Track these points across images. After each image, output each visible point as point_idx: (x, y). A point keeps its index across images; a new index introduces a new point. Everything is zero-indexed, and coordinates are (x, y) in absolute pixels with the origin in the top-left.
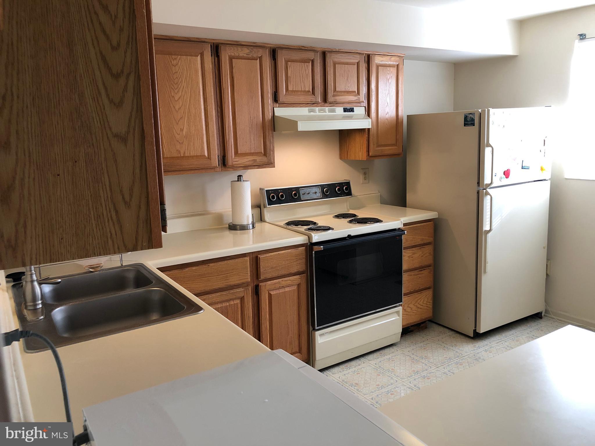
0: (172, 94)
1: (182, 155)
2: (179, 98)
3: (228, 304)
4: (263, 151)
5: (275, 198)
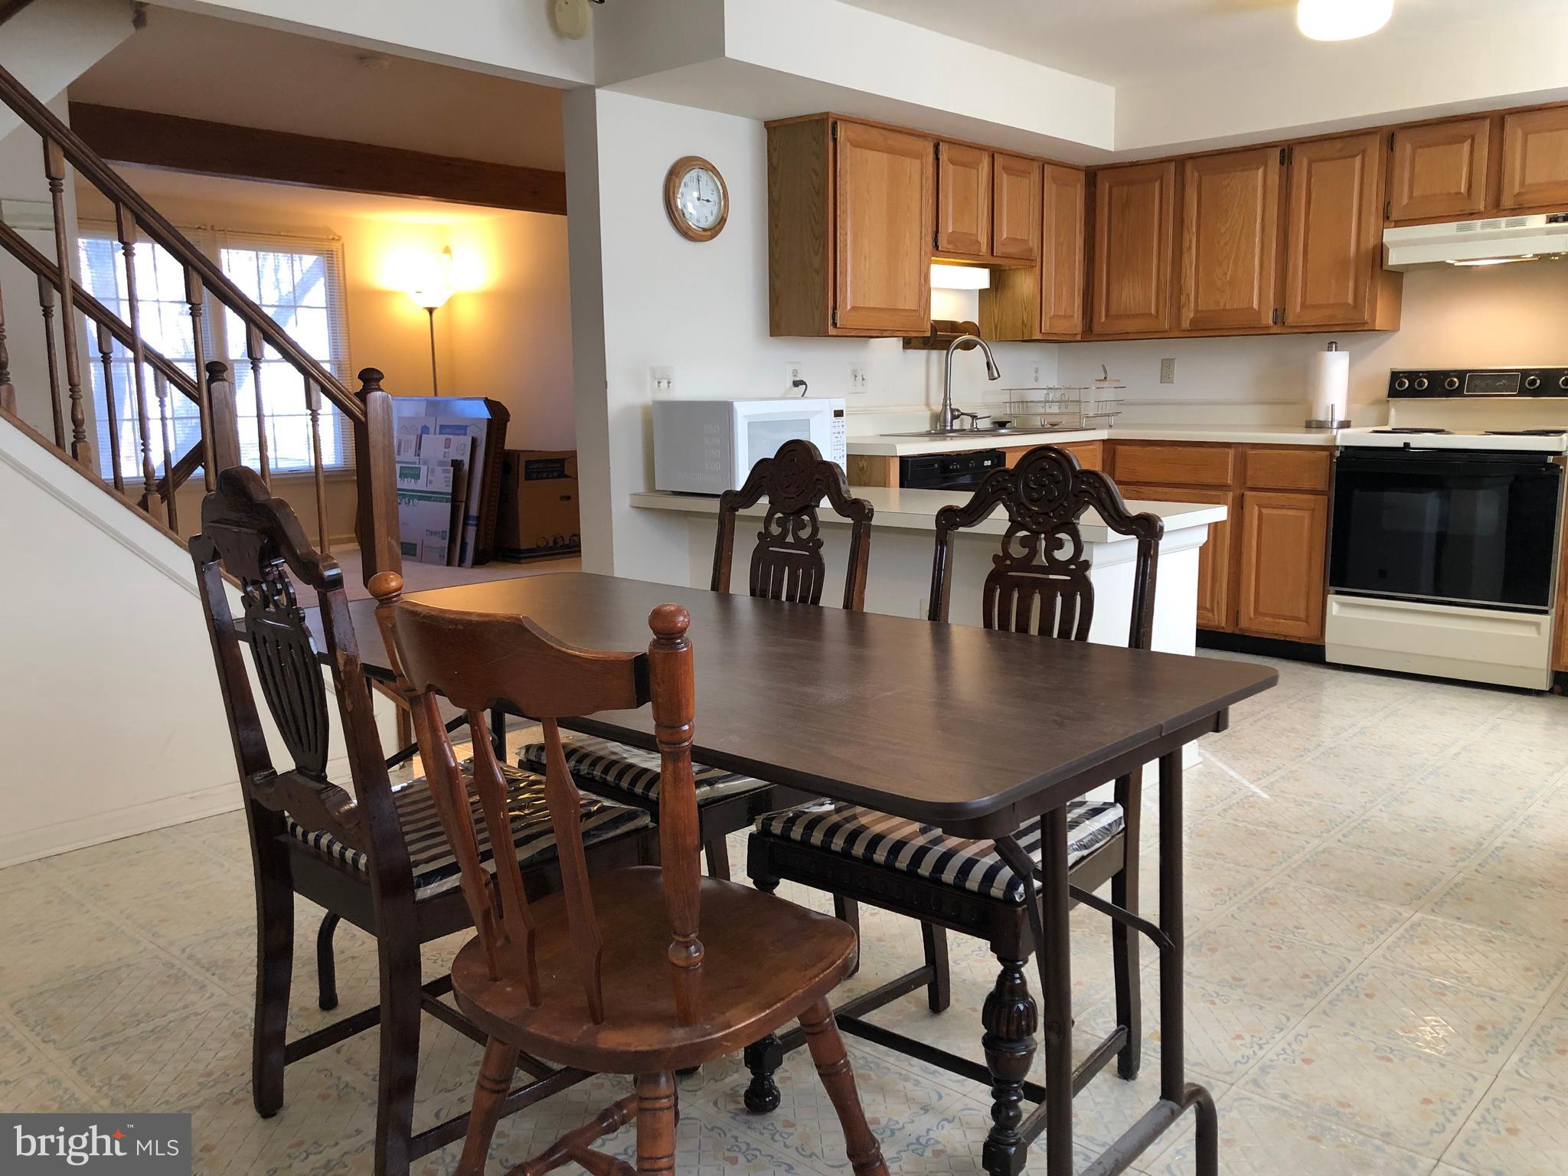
0: (1219, 225)
1: (1222, 308)
2: (1227, 230)
4: (1350, 300)
5: (1407, 385)
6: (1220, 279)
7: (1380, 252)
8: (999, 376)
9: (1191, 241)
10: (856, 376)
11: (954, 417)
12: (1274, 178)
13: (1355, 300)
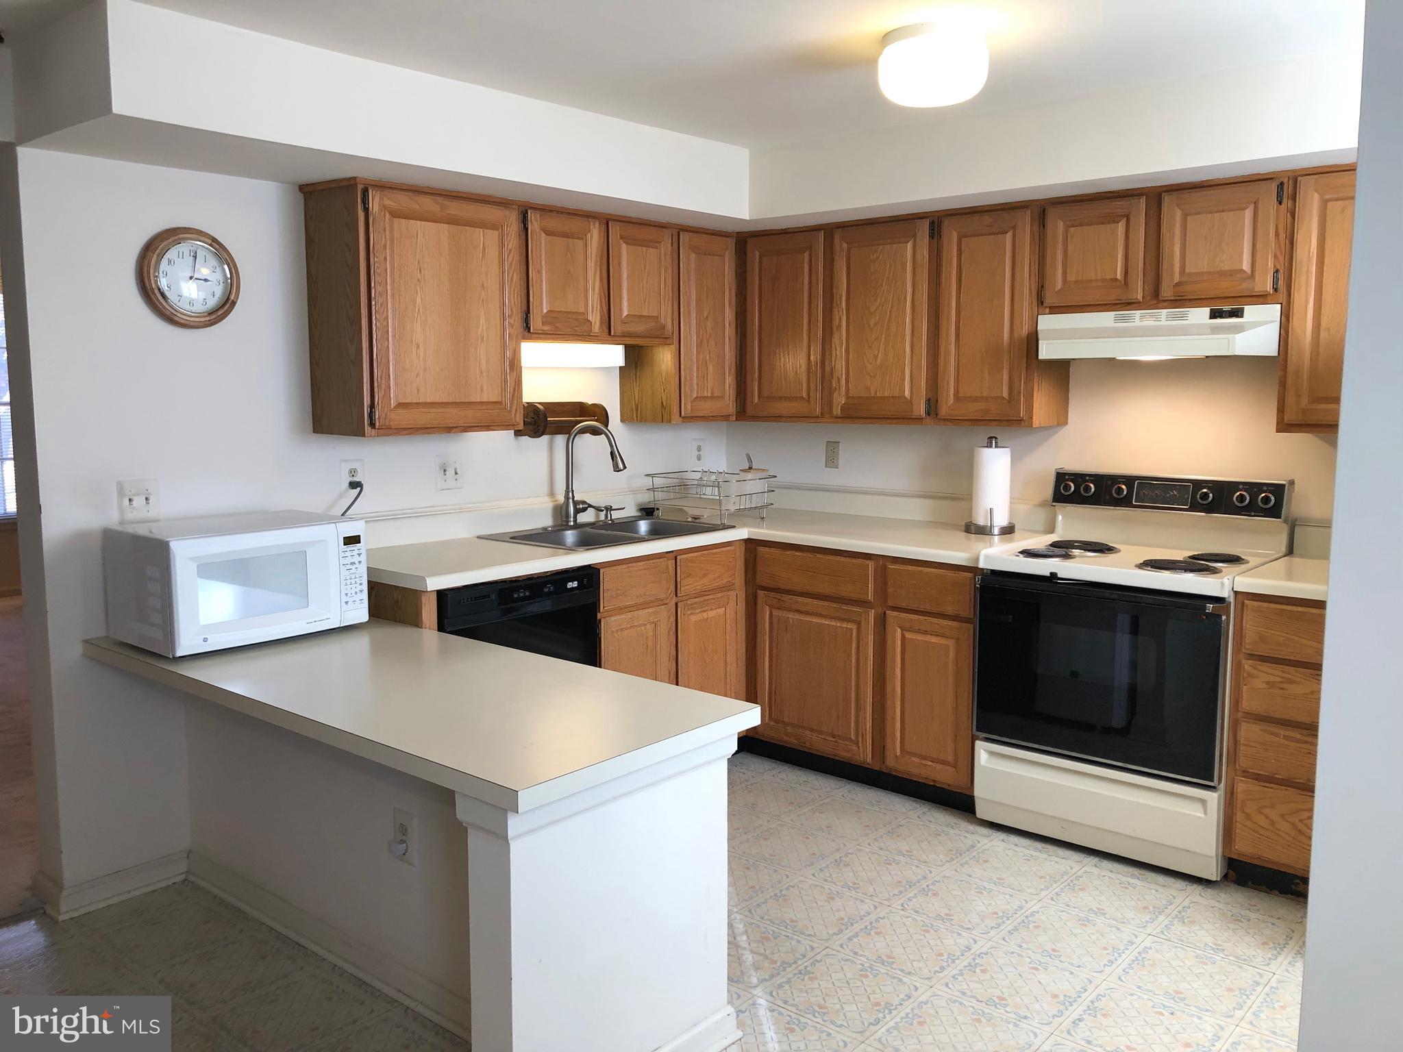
1: (873, 395)
4: (1005, 394)
5: (1073, 489)
6: (871, 364)
7: (1033, 340)
8: (625, 467)
9: (840, 319)
10: (445, 471)
11: (577, 511)
12: (924, 254)
13: (1010, 394)
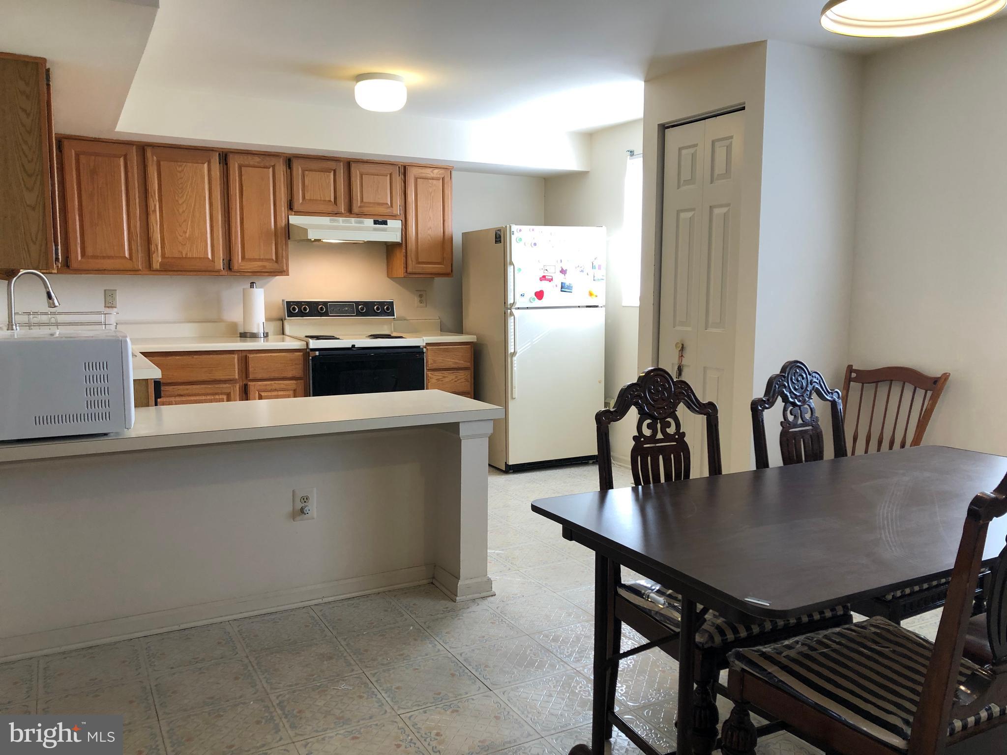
0: (176, 198)
1: (184, 256)
2: (183, 203)
3: (213, 398)
4: (274, 258)
5: (297, 310)
6: (181, 236)
7: (288, 228)
8: (57, 305)
9: (155, 206)
13: (276, 258)
